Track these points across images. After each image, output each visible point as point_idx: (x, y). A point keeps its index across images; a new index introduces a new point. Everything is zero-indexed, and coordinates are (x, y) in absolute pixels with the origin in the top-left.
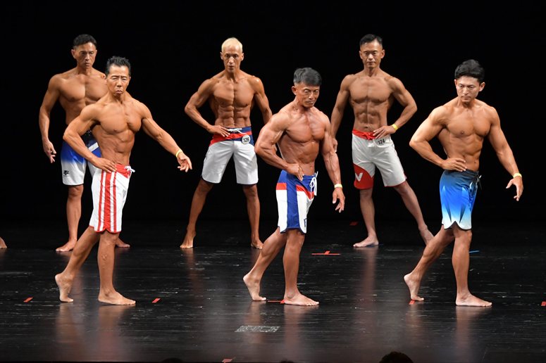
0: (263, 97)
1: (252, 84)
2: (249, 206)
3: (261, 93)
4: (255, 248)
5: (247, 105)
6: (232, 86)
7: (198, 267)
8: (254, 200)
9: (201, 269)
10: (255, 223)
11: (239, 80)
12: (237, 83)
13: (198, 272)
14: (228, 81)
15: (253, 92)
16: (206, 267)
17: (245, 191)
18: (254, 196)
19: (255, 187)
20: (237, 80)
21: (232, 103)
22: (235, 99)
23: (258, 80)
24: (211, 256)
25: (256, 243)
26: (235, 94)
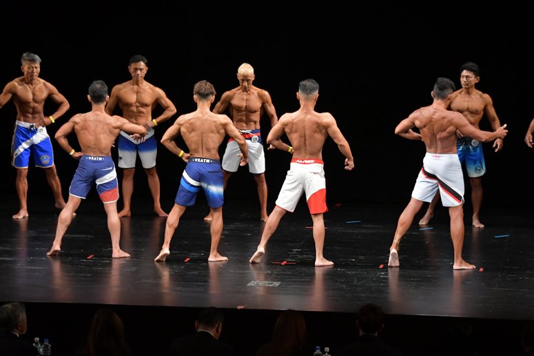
0: (270, 105)
2: (259, 189)
3: (268, 102)
5: (256, 112)
6: (245, 97)
8: (263, 185)
10: (263, 202)
12: (249, 94)
15: (262, 102)
17: (256, 178)
18: (262, 182)
19: (263, 175)
21: (244, 109)
22: (246, 106)
23: (266, 93)
24: (229, 227)
25: (264, 218)
26: (246, 103)
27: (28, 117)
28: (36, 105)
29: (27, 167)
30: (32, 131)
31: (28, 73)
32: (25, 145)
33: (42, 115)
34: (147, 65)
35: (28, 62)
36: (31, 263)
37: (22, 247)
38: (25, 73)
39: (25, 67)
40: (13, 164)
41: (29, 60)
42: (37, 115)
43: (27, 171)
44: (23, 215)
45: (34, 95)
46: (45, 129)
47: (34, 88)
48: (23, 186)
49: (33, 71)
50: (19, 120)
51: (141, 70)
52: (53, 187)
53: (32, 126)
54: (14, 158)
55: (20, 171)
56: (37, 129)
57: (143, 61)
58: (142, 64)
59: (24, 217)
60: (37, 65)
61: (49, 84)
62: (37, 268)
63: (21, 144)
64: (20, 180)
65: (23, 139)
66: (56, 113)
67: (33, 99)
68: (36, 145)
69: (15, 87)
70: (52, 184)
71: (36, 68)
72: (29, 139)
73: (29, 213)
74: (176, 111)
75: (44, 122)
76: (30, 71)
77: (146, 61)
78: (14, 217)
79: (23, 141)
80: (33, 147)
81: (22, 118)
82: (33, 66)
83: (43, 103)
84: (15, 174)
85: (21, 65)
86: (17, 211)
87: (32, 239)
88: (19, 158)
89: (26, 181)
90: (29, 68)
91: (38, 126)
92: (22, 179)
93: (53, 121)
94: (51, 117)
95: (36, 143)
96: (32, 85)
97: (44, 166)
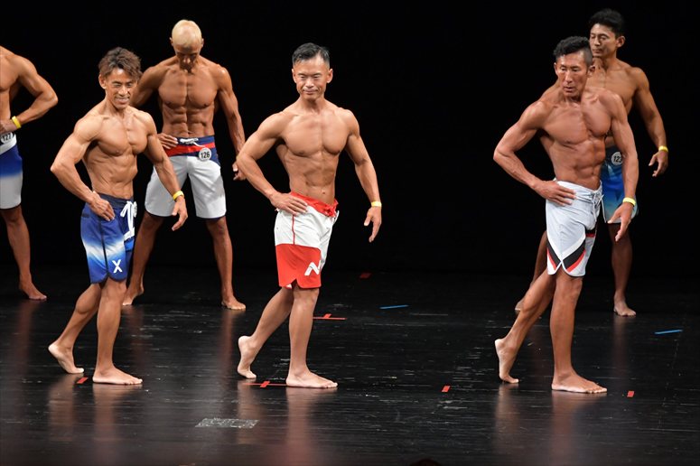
0: (229, 95)
3: (226, 89)
4: (226, 307)
6: (185, 79)
7: (143, 333)
9: (147, 337)
11: (196, 70)
12: (193, 74)
13: (144, 341)
14: (179, 72)
15: (217, 88)
16: (155, 333)
18: (221, 233)
19: (223, 221)
20: (193, 70)
21: (183, 103)
22: (187, 97)
24: (162, 318)
25: (227, 300)
26: (188, 90)
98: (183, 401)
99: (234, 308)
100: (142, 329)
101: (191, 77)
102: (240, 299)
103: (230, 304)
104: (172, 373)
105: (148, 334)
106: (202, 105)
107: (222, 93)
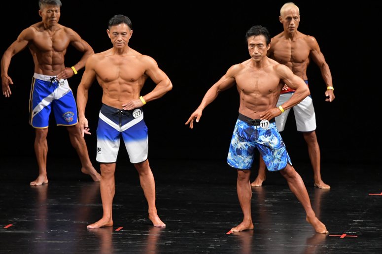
0: (319, 54)
1: (309, 43)
2: (310, 150)
3: (316, 50)
4: (317, 187)
5: (303, 61)
6: (290, 45)
7: (267, 203)
8: (314, 145)
9: (269, 205)
10: (316, 165)
11: (296, 39)
12: (294, 42)
13: (267, 208)
14: (286, 41)
15: (310, 49)
16: (274, 203)
17: (306, 137)
18: (313, 141)
19: (314, 133)
20: (294, 39)
21: (290, 60)
22: (292, 56)
23: (313, 39)
24: (278, 194)
25: (318, 182)
26: (292, 52)
27: (47, 69)
28: (56, 53)
29: (47, 127)
30: (53, 85)
31: (47, 18)
32: (45, 102)
33: (63, 66)
34: (131, 27)
35: (47, 5)
36: (53, 236)
37: (42, 219)
38: (44, 18)
39: (44, 11)
40: (31, 123)
41: (48, 3)
42: (57, 66)
43: (47, 131)
44: (42, 181)
45: (54, 41)
46: (66, 82)
47: (54, 34)
48: (43, 148)
49: (53, 15)
50: (38, 73)
51: (123, 34)
52: (79, 149)
53: (53, 79)
54: (33, 116)
55: (40, 132)
56: (58, 82)
57: (126, 22)
58: (124, 27)
59: (43, 184)
60: (57, 9)
61: (70, 30)
62: (58, 242)
63: (40, 101)
64: (39, 142)
65: (43, 94)
66: (79, 63)
67: (53, 47)
68: (58, 100)
69: (32, 33)
70: (77, 145)
71: (56, 11)
72: (50, 93)
73: (49, 179)
74: (171, 86)
75: (66, 74)
76: (50, 15)
77: (130, 22)
78: (32, 184)
79: (43, 97)
80: (55, 103)
81: (41, 71)
82: (53, 9)
83: (65, 52)
84: (33, 134)
85: (39, 8)
86: (35, 178)
87: (52, 209)
88: (39, 116)
89: (46, 142)
90: (48, 12)
91: (60, 78)
92: (41, 140)
93: (76, 73)
94: (73, 68)
95: (58, 99)
96: (51, 30)
97: (68, 123)
98: (292, 246)
99: (324, 188)
100: (266, 201)
101: (293, 44)
102: (326, 182)
103: (320, 185)
104: (285, 228)
105: (269, 204)
106: (301, 60)
107: (313, 52)
